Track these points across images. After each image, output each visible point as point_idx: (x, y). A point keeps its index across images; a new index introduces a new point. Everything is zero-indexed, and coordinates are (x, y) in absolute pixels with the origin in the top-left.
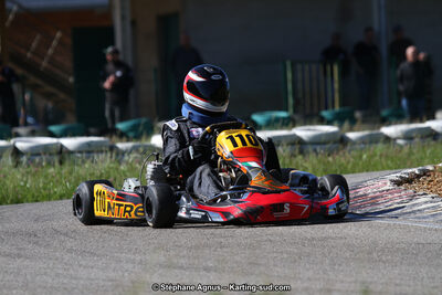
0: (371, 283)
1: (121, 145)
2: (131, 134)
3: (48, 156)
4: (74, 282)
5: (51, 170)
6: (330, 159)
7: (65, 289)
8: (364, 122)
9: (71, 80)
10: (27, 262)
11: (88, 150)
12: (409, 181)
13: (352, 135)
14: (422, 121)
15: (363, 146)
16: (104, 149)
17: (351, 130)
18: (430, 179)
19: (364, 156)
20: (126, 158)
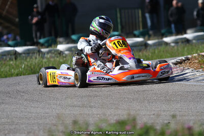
0: (168, 111)
1: (43, 50)
2: (46, 45)
3: (9, 56)
4: (30, 114)
5: (11, 62)
6: (140, 53)
7: (26, 118)
8: (155, 35)
9: (17, 20)
10: (7, 106)
11: (27, 53)
12: (180, 63)
13: (150, 42)
14: (182, 34)
15: (155, 47)
16: (35, 52)
17: (149, 40)
18: (190, 61)
19: (156, 52)
20: (46, 56)
